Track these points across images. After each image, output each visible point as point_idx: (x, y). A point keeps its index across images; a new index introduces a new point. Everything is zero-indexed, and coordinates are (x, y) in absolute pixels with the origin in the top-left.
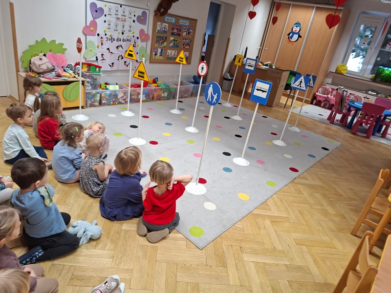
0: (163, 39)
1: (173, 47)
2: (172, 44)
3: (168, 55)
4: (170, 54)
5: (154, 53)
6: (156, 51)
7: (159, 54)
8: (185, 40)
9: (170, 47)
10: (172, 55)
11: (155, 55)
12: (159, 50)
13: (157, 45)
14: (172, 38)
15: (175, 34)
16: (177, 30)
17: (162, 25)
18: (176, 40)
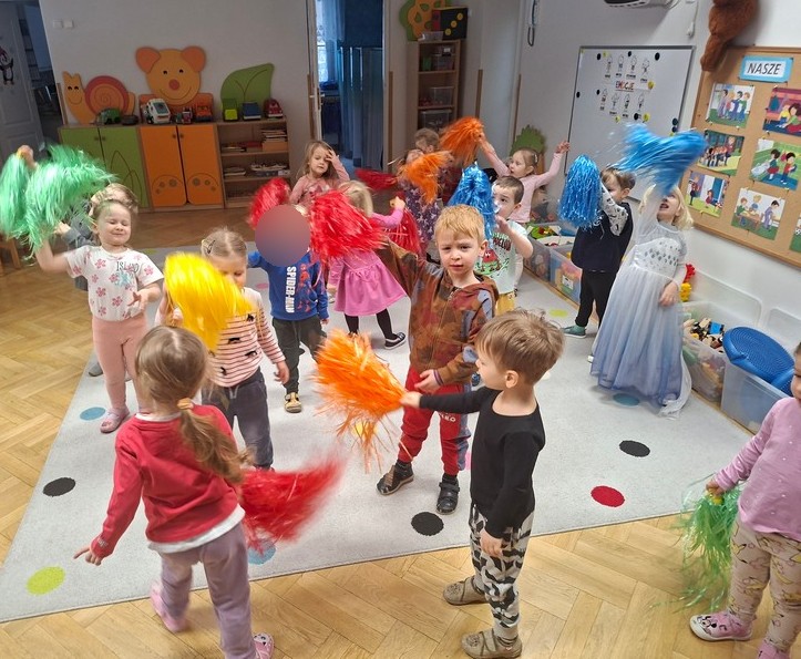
0: (727, 145)
1: (765, 179)
2: (761, 169)
3: (741, 209)
6: (696, 181)
9: (753, 178)
11: (693, 194)
12: (709, 182)
13: (703, 161)
14: (766, 144)
15: (784, 126)
16: (794, 111)
17: (727, 92)
18: (782, 153)
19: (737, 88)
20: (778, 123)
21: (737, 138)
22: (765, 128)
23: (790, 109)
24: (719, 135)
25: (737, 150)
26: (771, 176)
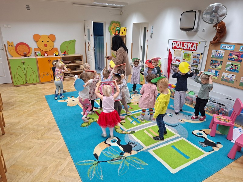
0: (218, 63)
2: (228, 68)
6: (210, 71)
9: (226, 70)
12: (214, 71)
15: (234, 59)
16: (236, 56)
17: (217, 52)
18: (234, 65)
19: (220, 51)
20: (232, 59)
21: (220, 61)
22: (229, 59)
23: (235, 56)
24: (215, 61)
25: (221, 64)
26: (231, 70)
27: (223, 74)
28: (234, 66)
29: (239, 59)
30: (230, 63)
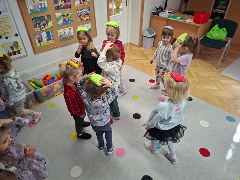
0: (45, 20)
2: (61, 22)
4: (63, 33)
5: (37, 41)
6: (38, 37)
7: (45, 39)
8: (81, 10)
9: (59, 26)
10: (67, 33)
11: (40, 42)
12: (44, 35)
13: (37, 29)
14: (58, 14)
15: (62, 7)
18: (65, 15)
20: (60, 6)
22: (56, 9)
23: (62, 2)
24: (39, 18)
25: (50, 20)
26: (65, 23)
27: (59, 33)
28: (66, 17)
29: (67, 4)
30: (60, 14)
